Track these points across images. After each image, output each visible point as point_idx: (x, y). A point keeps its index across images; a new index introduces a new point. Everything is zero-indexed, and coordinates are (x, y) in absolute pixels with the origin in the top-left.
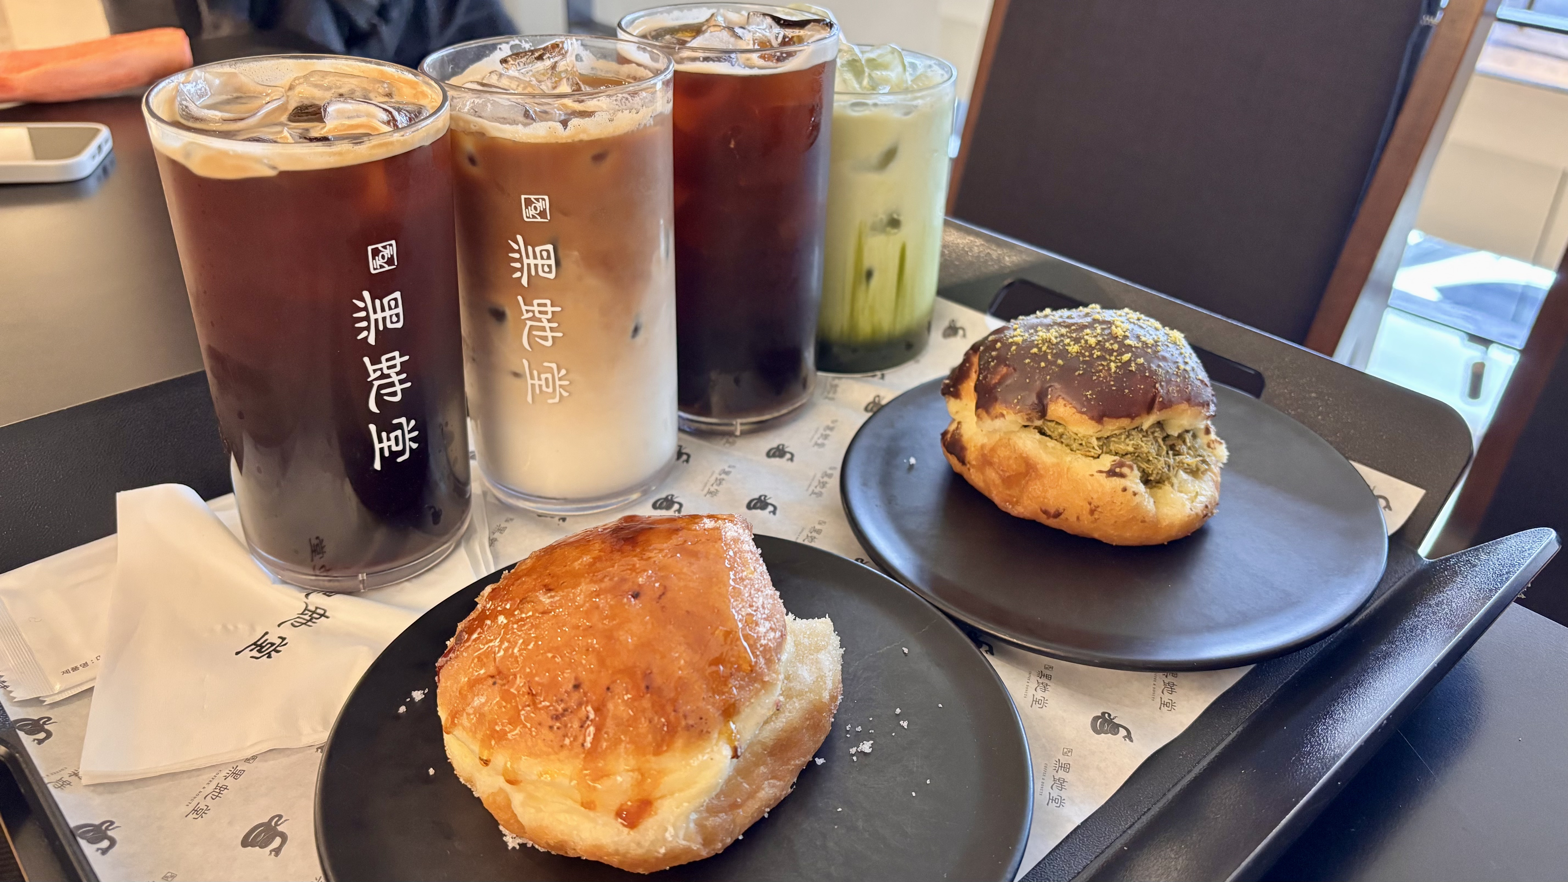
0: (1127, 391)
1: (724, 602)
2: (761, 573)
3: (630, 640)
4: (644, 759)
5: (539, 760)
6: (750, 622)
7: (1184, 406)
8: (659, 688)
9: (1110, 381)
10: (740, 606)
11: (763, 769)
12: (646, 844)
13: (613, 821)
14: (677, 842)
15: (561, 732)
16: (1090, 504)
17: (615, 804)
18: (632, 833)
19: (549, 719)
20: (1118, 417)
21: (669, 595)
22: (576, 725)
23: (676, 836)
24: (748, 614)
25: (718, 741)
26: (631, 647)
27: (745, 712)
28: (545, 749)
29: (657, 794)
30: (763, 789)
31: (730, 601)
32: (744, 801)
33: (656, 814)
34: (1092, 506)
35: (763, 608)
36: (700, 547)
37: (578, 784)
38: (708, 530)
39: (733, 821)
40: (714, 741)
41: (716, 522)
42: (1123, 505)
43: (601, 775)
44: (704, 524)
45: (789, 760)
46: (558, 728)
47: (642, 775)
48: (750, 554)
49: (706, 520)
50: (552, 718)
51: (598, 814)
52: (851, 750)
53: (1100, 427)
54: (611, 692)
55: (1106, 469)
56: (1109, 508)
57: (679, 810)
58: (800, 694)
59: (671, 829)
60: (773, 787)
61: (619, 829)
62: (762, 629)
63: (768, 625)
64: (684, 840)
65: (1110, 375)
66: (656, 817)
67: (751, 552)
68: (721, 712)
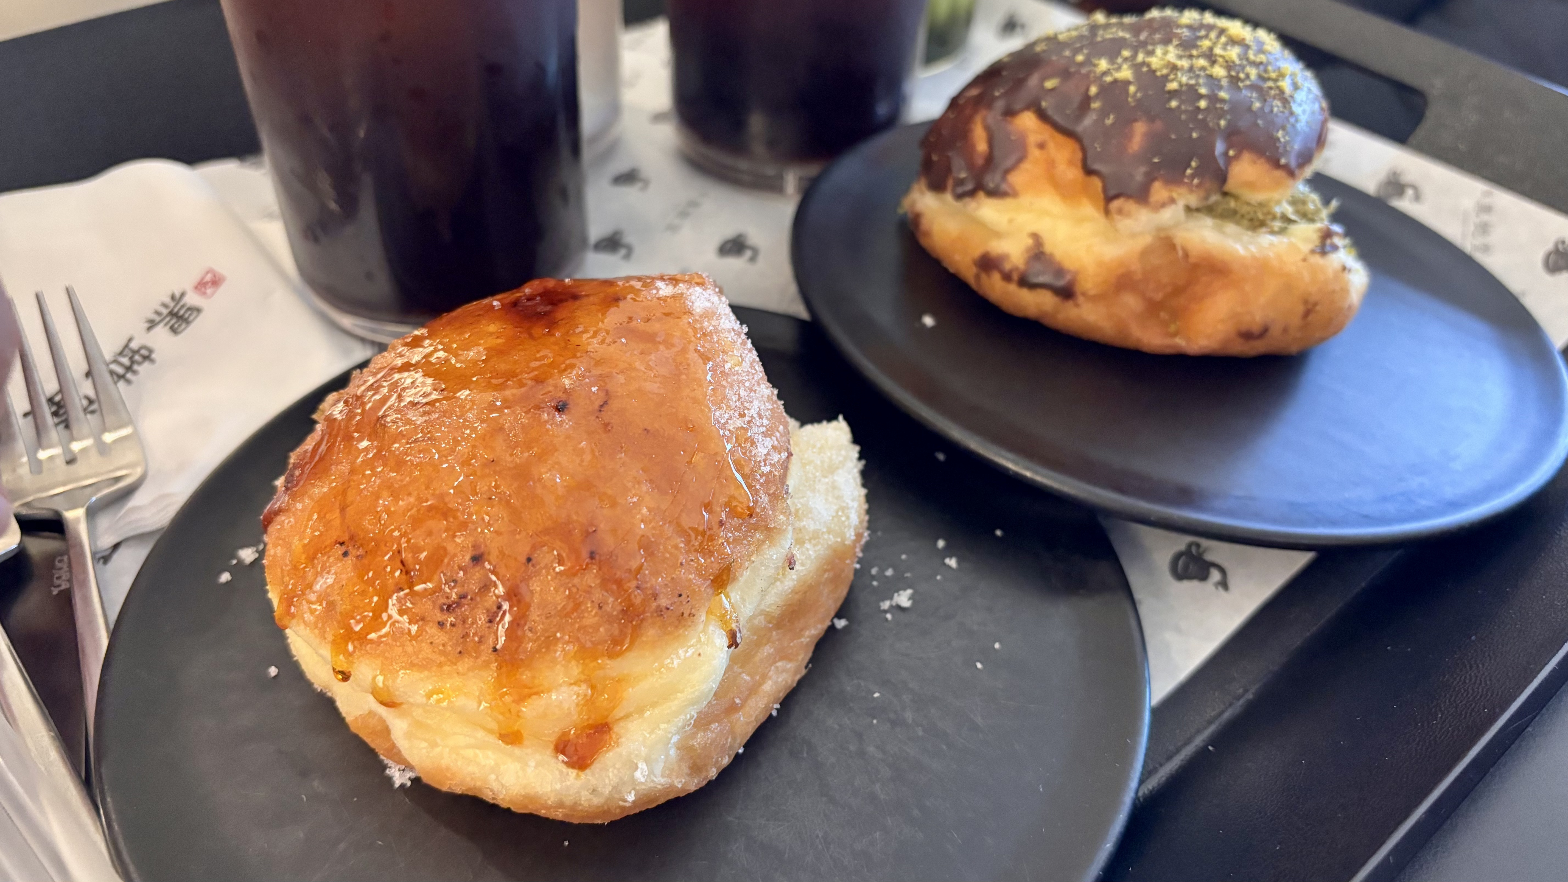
1: (702, 411)
2: (751, 364)
3: (558, 480)
4: (592, 665)
5: (426, 673)
6: (743, 439)
8: (611, 554)
10: (726, 416)
11: (768, 650)
12: (607, 791)
13: (553, 761)
14: (653, 781)
15: (459, 631)
17: (552, 732)
18: (583, 775)
19: (437, 612)
21: (615, 405)
22: (482, 619)
23: (651, 772)
24: (738, 428)
25: (706, 624)
26: (561, 491)
27: (744, 576)
28: (434, 657)
29: (618, 713)
30: (770, 678)
31: (710, 409)
32: (745, 701)
33: (618, 744)
35: (760, 417)
36: (655, 327)
37: (491, 708)
38: (664, 299)
39: (732, 731)
40: (701, 627)
41: (675, 286)
43: (527, 693)
44: (658, 289)
45: (802, 630)
46: (453, 625)
47: (593, 687)
48: (733, 334)
49: (660, 284)
50: (442, 610)
51: (529, 751)
52: (882, 604)
54: (533, 566)
57: (653, 736)
58: (816, 536)
59: (642, 766)
60: (783, 671)
61: (561, 772)
62: (761, 450)
63: (769, 442)
64: (663, 776)
66: (618, 750)
67: (734, 330)
68: (709, 582)
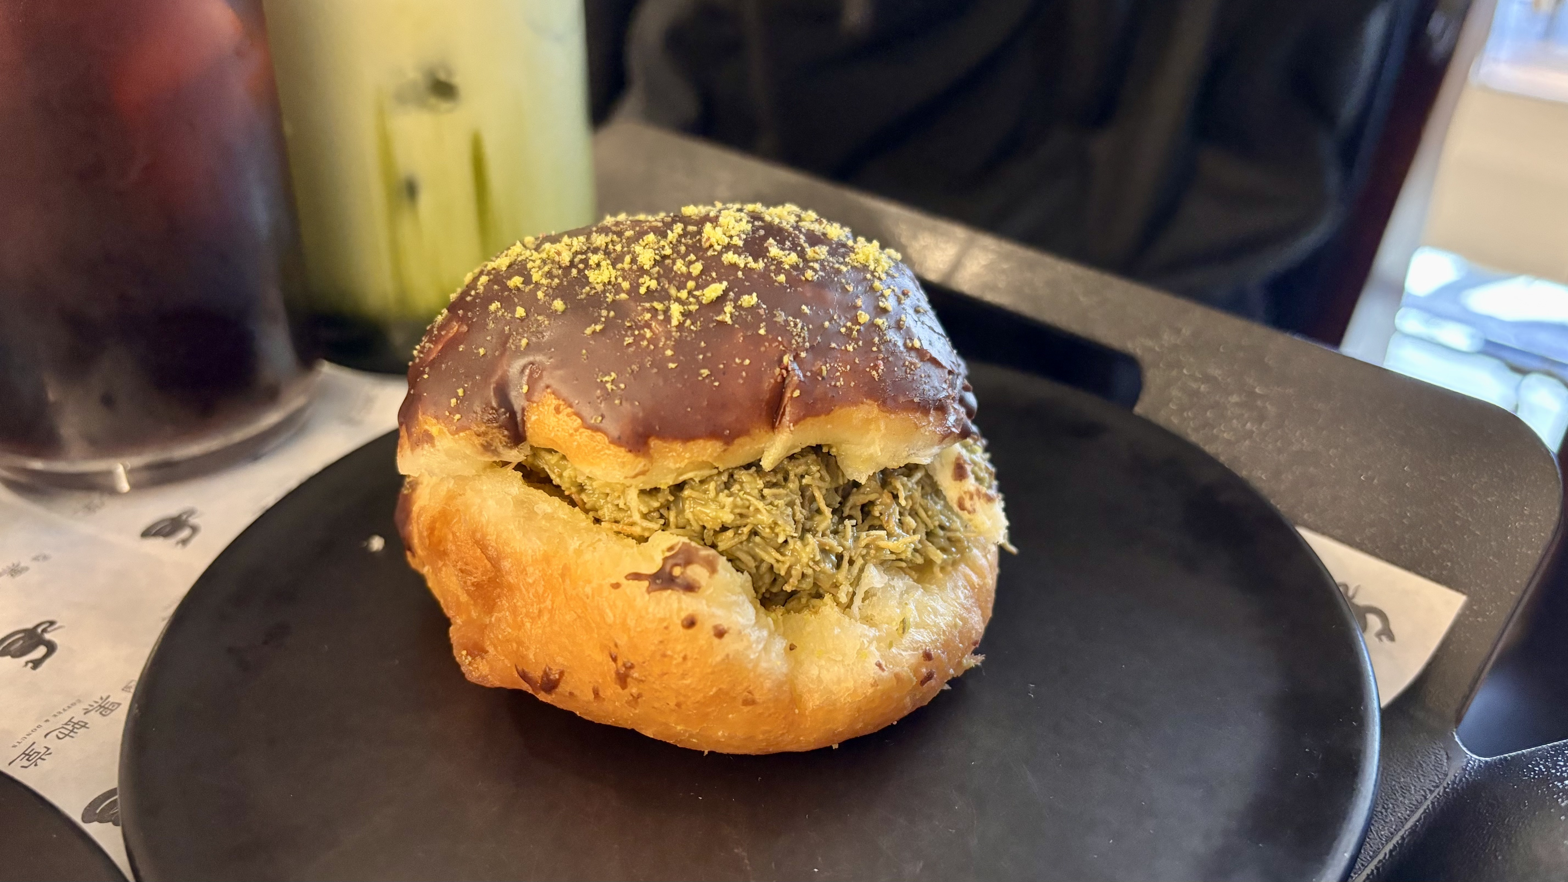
0: (705, 372)
7: (869, 410)
9: (665, 347)
16: (615, 659)
20: (687, 436)
34: (620, 663)
42: (689, 664)
53: (641, 463)
55: (652, 568)
56: (657, 670)
65: (668, 334)
